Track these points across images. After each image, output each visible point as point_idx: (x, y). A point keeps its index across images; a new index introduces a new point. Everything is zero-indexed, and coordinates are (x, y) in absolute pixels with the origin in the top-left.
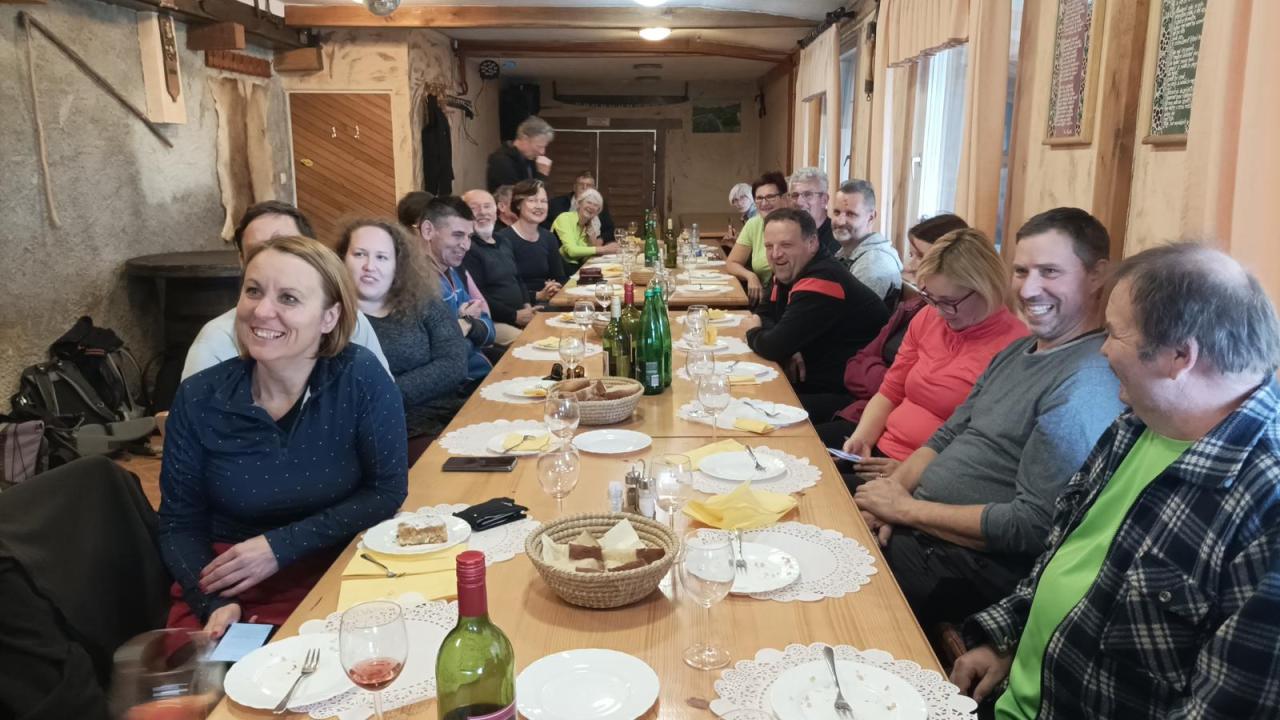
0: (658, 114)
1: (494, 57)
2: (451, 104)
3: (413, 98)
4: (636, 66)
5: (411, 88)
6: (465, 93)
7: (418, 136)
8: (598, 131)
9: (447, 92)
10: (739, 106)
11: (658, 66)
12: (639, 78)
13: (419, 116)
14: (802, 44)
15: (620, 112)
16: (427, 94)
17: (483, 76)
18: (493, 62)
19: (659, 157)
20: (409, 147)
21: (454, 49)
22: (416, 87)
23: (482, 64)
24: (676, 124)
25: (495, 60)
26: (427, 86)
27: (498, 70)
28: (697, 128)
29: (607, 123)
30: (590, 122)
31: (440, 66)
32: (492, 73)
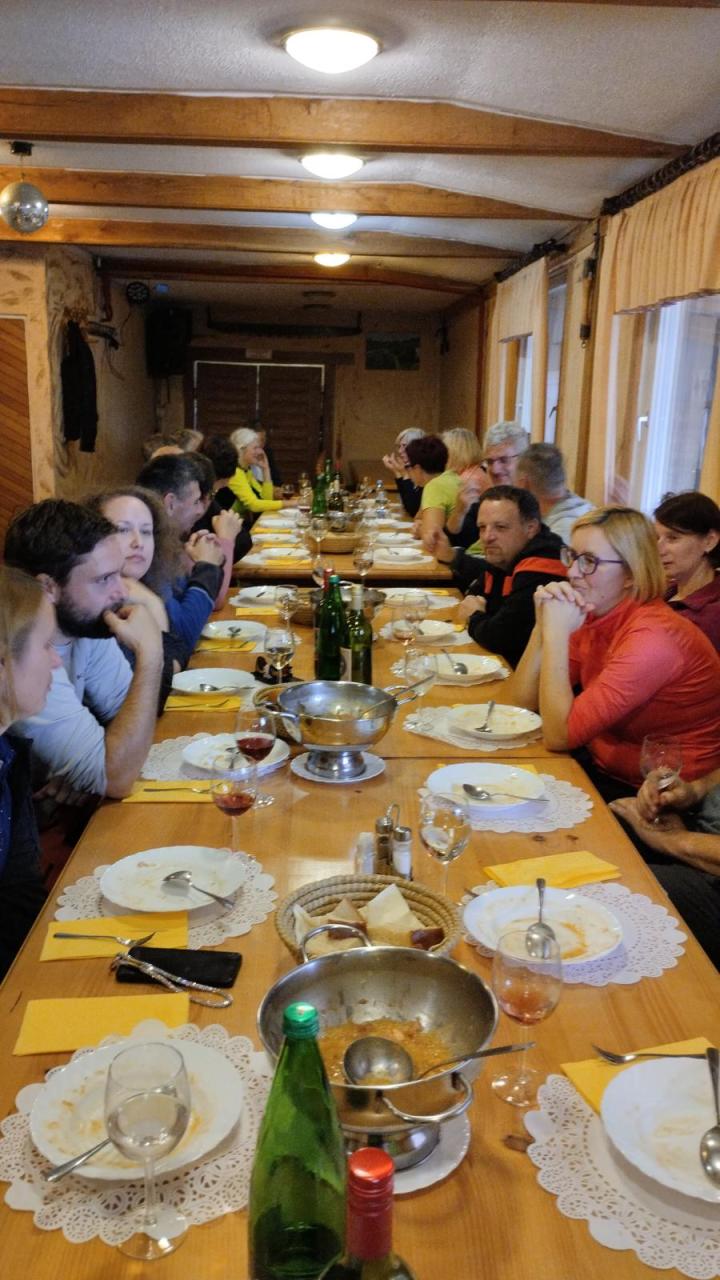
0: (327, 346)
1: (144, 278)
2: (93, 333)
3: (51, 324)
4: (306, 294)
5: (49, 314)
6: (109, 318)
7: (57, 369)
8: (258, 365)
9: (89, 318)
10: (418, 340)
11: (331, 294)
12: (306, 307)
13: (57, 347)
14: (500, 276)
15: (284, 344)
16: (66, 321)
17: (130, 301)
18: (141, 284)
19: (328, 396)
20: (46, 382)
21: (97, 269)
22: (54, 312)
23: (129, 287)
24: (347, 359)
25: (145, 282)
26: (67, 311)
27: (148, 294)
28: (371, 364)
29: (268, 355)
30: (248, 354)
31: (81, 288)
32: (140, 297)
